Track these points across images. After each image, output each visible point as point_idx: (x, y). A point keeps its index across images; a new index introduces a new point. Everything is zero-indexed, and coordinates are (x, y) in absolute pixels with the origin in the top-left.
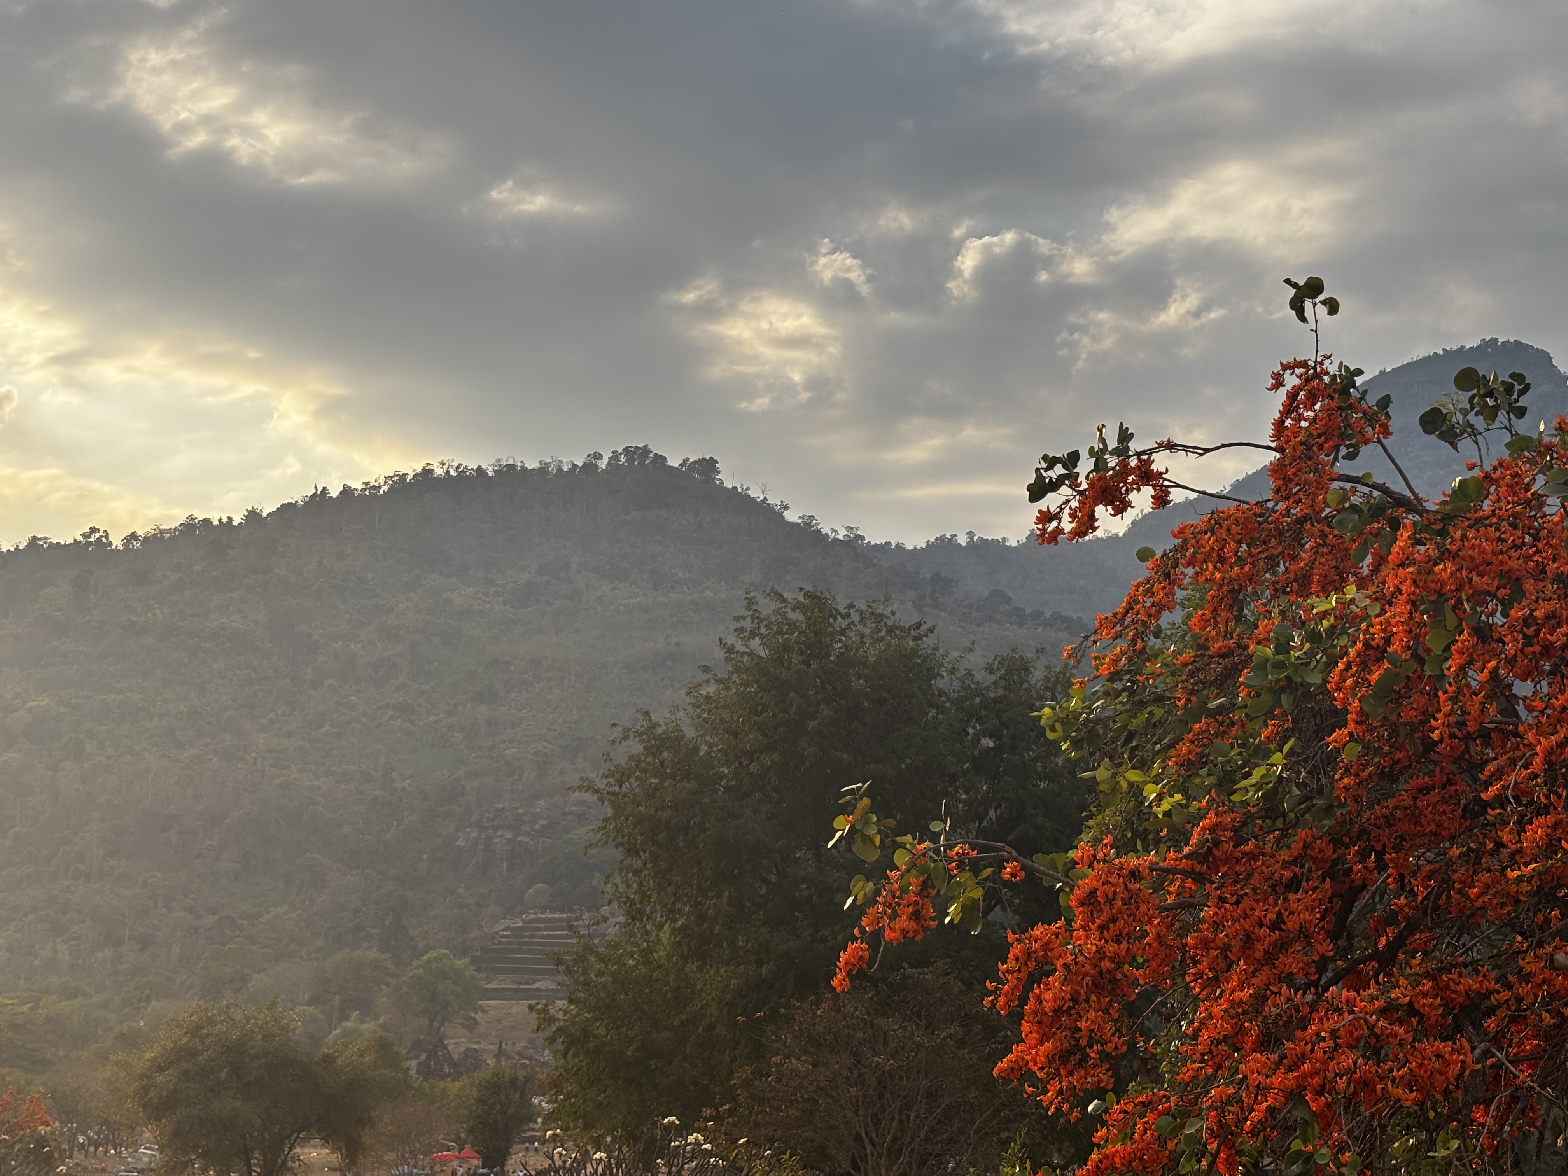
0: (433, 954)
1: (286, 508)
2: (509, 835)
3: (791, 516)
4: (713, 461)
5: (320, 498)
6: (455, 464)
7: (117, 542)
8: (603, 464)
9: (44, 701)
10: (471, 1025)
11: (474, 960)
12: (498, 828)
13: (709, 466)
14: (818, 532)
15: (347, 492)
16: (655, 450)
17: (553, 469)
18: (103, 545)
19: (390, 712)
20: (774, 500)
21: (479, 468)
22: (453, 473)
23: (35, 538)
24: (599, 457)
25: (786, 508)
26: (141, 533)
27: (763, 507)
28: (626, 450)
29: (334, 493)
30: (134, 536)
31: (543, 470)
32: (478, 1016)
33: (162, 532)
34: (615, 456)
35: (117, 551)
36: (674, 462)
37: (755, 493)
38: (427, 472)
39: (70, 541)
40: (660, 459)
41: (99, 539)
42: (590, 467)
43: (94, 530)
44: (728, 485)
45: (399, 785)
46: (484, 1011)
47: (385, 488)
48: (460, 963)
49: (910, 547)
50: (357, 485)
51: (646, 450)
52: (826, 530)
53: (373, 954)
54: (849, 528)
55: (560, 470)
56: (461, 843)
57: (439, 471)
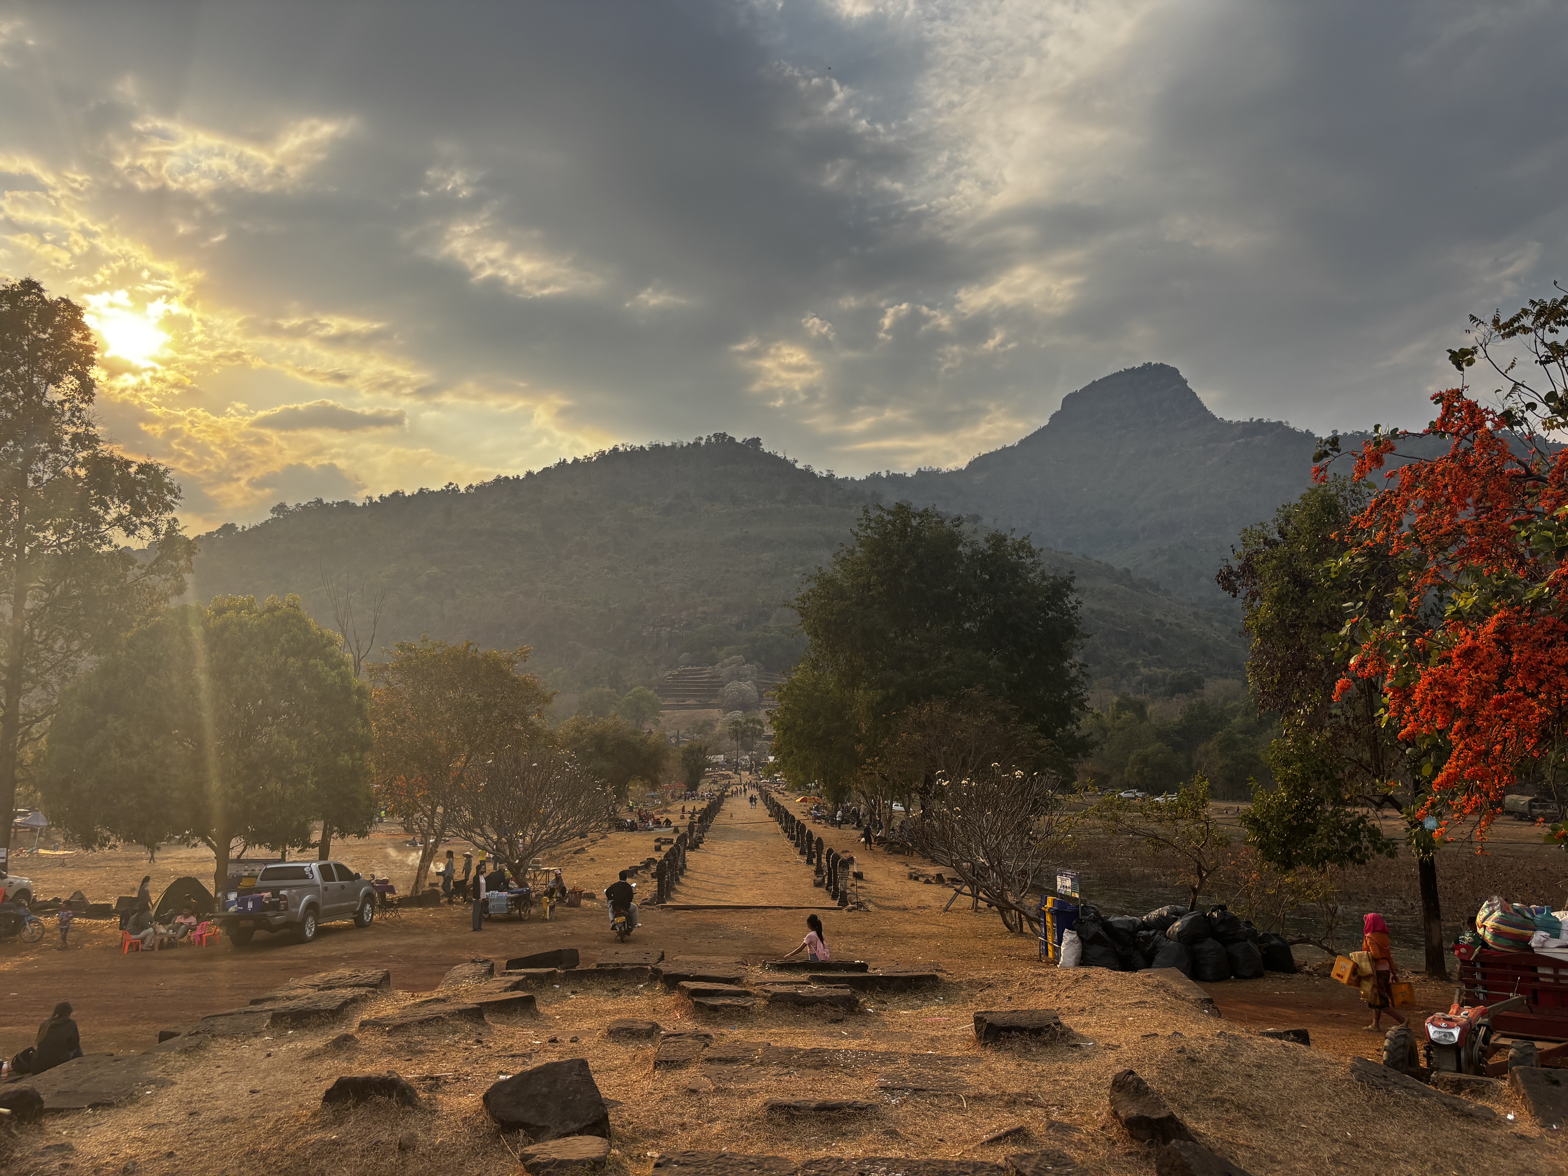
0: (636, 689)
1: (546, 470)
2: (668, 629)
3: (799, 466)
4: (758, 439)
5: (563, 464)
6: (629, 445)
7: (462, 489)
8: (703, 442)
9: (434, 570)
10: (657, 723)
11: (655, 691)
12: (663, 626)
13: (756, 442)
14: (813, 473)
15: (576, 461)
16: (729, 434)
17: (678, 445)
18: (455, 491)
19: (606, 570)
20: (790, 458)
21: (642, 447)
22: (629, 449)
23: (422, 489)
24: (701, 439)
25: (796, 461)
26: (474, 484)
27: (784, 461)
28: (715, 435)
29: (569, 461)
30: (471, 486)
31: (673, 446)
32: (660, 718)
33: (485, 484)
34: (709, 438)
35: (462, 494)
36: (739, 440)
37: (780, 455)
38: (615, 449)
39: (439, 490)
40: (732, 439)
41: (453, 489)
42: (697, 444)
43: (451, 484)
44: (767, 451)
45: (613, 606)
46: (663, 716)
47: (595, 458)
48: (651, 692)
49: (857, 479)
50: (581, 457)
51: (725, 435)
52: (817, 472)
53: (607, 689)
54: (828, 471)
55: (682, 446)
56: (645, 634)
57: (621, 449)
